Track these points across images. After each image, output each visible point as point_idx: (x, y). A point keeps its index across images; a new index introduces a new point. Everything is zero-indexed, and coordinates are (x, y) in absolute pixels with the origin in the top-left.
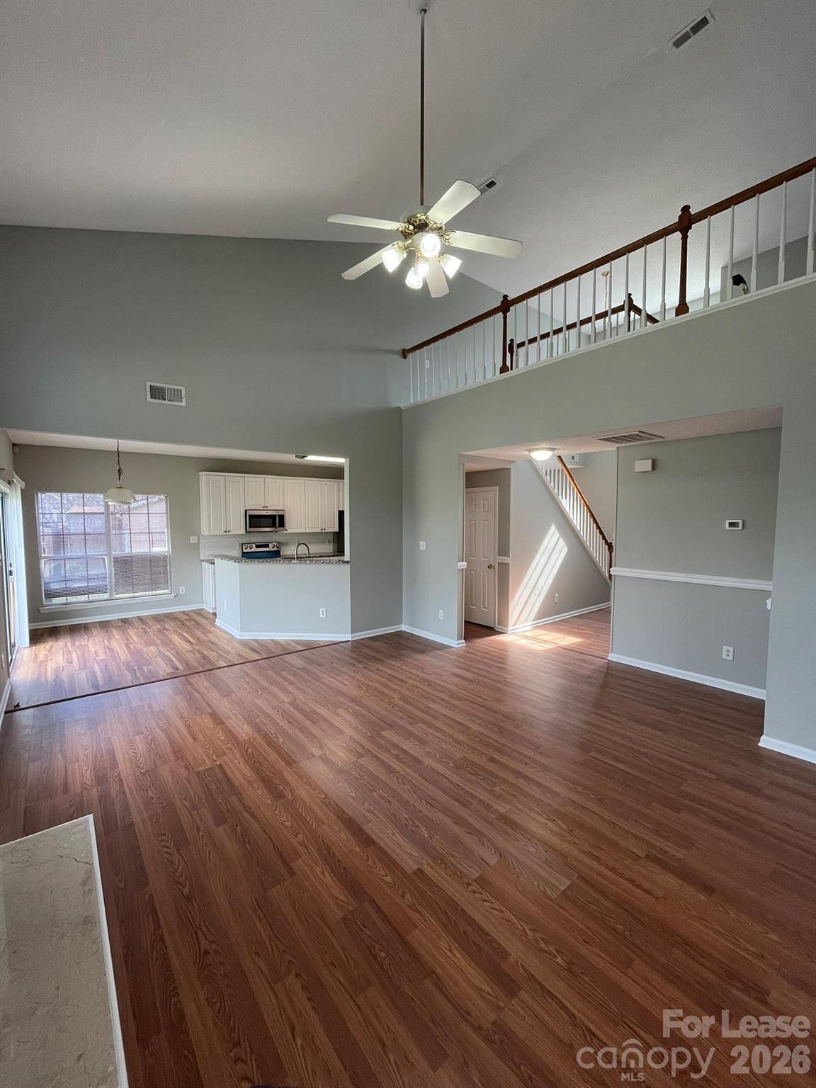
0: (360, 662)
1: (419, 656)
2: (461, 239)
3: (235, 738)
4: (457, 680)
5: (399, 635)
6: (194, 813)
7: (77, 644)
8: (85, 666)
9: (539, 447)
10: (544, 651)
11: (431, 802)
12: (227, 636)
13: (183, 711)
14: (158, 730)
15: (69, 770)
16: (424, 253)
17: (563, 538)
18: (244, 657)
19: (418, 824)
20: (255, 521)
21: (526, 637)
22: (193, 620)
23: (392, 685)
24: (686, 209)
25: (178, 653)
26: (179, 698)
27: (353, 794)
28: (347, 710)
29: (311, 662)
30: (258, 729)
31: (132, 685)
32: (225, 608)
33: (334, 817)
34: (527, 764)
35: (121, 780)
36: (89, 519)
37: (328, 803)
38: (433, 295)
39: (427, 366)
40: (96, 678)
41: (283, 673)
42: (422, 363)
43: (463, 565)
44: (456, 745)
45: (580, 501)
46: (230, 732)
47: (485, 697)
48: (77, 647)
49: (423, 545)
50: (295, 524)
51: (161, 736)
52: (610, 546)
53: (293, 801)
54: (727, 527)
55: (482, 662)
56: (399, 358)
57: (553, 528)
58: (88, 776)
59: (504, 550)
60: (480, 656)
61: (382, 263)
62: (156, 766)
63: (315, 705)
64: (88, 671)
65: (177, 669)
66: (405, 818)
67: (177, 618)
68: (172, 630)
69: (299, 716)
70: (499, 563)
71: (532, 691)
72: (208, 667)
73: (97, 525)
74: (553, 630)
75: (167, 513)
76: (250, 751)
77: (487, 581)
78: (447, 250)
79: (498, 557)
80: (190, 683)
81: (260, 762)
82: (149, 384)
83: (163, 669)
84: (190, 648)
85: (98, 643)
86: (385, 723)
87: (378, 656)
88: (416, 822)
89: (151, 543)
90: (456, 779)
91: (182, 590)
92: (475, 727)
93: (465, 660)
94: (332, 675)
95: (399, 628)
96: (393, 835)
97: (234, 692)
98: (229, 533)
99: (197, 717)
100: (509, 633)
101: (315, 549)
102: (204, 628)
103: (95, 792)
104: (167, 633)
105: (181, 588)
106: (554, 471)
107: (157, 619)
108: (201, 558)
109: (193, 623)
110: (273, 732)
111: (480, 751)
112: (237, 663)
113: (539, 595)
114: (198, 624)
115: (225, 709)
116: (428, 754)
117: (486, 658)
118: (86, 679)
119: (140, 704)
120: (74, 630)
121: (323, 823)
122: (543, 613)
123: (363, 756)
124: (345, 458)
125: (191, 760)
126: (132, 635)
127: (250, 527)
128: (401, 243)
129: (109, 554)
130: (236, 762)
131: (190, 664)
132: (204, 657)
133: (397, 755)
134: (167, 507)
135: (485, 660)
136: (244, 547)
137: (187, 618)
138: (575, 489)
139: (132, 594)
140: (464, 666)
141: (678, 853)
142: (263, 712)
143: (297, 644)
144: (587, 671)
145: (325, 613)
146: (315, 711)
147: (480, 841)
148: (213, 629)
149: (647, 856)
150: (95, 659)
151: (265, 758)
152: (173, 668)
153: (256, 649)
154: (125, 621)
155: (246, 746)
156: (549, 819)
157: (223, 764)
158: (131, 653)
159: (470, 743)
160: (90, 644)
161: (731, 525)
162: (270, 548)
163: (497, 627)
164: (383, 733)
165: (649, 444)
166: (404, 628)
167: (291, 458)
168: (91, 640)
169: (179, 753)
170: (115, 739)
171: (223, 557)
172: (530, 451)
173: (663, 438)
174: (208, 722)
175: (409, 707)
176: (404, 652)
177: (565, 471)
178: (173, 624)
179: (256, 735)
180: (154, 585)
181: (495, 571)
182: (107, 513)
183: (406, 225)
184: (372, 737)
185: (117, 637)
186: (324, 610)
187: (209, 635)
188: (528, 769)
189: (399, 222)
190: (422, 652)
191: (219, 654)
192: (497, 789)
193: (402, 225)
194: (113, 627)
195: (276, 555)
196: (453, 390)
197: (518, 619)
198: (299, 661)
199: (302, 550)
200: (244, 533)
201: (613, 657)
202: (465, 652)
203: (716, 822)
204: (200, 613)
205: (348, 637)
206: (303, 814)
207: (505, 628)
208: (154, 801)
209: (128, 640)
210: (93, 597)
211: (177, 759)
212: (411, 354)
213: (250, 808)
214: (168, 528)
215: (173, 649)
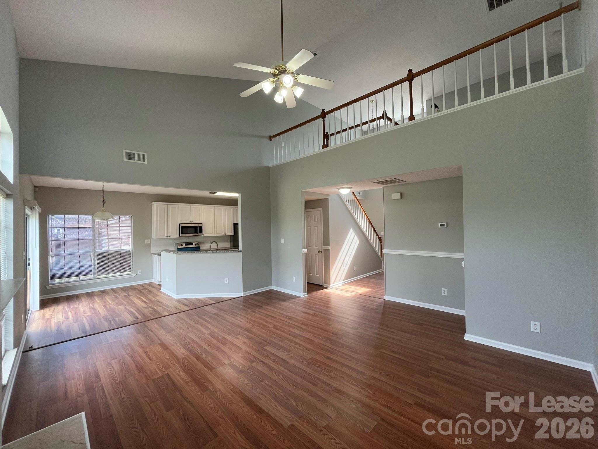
0: (249, 308)
1: (283, 303)
2: (303, 79)
3: (176, 357)
4: (305, 315)
5: (270, 292)
6: (152, 405)
7: (72, 307)
8: (77, 320)
9: (343, 187)
10: (350, 297)
11: (296, 385)
12: (168, 298)
13: (142, 343)
14: (126, 356)
15: (68, 385)
16: (285, 85)
17: (356, 235)
18: (179, 309)
19: (289, 398)
20: (184, 230)
21: (340, 290)
22: (147, 289)
23: (268, 320)
24: (410, 71)
25: (138, 309)
26: (139, 336)
27: (250, 384)
28: (243, 336)
29: (220, 309)
30: (190, 350)
31: (108, 329)
32: (167, 281)
33: (239, 399)
34: (347, 359)
35: (103, 388)
36: (81, 230)
37: (235, 391)
38: (288, 107)
39: (283, 145)
40: (85, 327)
41: (203, 317)
42: (280, 144)
43: (305, 251)
44: (307, 351)
45: (364, 216)
46: (173, 353)
47: (321, 323)
48: (71, 308)
49: (283, 241)
50: (208, 232)
51: (128, 359)
52: (381, 240)
53: (214, 391)
54: (439, 227)
55: (318, 304)
56: (267, 140)
57: (351, 230)
58: (81, 388)
59: (326, 242)
60: (316, 301)
61: (262, 89)
62: (126, 378)
63: (224, 334)
64: (79, 323)
65: (138, 318)
66: (282, 395)
67: (137, 289)
68: (134, 296)
69: (215, 341)
70: (324, 249)
71: (346, 318)
72: (157, 316)
73: (86, 234)
74: (353, 285)
75: (131, 226)
76: (186, 364)
77: (318, 259)
78: (297, 84)
79: (323, 246)
80: (146, 326)
81: (192, 370)
82: (125, 151)
83: (129, 319)
84: (145, 306)
85: (85, 305)
86: (265, 341)
87: (259, 304)
88: (288, 397)
89: (121, 245)
90: (309, 370)
91: (140, 272)
92: (316, 340)
93: (307, 304)
94: (232, 316)
95: (270, 288)
96: (276, 406)
97: (174, 330)
98: (169, 237)
99: (152, 346)
100: (331, 288)
101: (221, 245)
102: (153, 293)
103: (86, 398)
104: (130, 297)
105: (139, 271)
106: (351, 200)
107: (124, 289)
108: (152, 253)
109: (147, 291)
110: (199, 352)
111: (321, 354)
112: (175, 313)
113: (346, 266)
114: (150, 291)
115: (169, 340)
116: (292, 357)
117: (320, 302)
118: (78, 328)
119: (114, 341)
120: (69, 299)
121: (233, 403)
122: (348, 277)
123: (254, 362)
124: (239, 193)
125: (149, 373)
126: (108, 300)
127: (182, 233)
128: (272, 80)
129: (94, 251)
130: (178, 371)
131: (146, 315)
132: (155, 310)
133: (274, 359)
134: (131, 223)
135: (319, 303)
136: (178, 245)
137: (143, 288)
138: (362, 209)
139: (108, 275)
140: (308, 307)
141: (431, 400)
142: (193, 341)
143: (210, 300)
144: (374, 306)
145: (227, 281)
146: (224, 337)
147: (325, 405)
148: (159, 294)
149: (415, 404)
150: (84, 315)
151: (195, 368)
152: (135, 318)
153: (187, 304)
154: (103, 292)
155: (183, 361)
156: (362, 388)
157: (169, 373)
158: (108, 311)
159: (315, 350)
160: (80, 306)
161: (441, 225)
162: (194, 246)
163: (325, 285)
164: (265, 347)
165: (398, 185)
166: (273, 288)
167: (206, 194)
168: (81, 304)
169: (140, 368)
170: (98, 363)
171: (166, 251)
172: (339, 189)
173: (406, 182)
174: (159, 349)
175: (279, 332)
176: (273, 301)
177: (356, 200)
178: (134, 292)
179: (189, 354)
180: (122, 270)
181: (322, 254)
182: (94, 228)
183: (275, 70)
184: (259, 350)
185: (98, 302)
186: (227, 279)
187: (158, 298)
188: (348, 361)
189: (271, 68)
190: (284, 300)
191: (163, 308)
192: (332, 374)
193: (273, 70)
194: (95, 295)
195: (197, 249)
196: (297, 157)
197: (335, 280)
198: (213, 310)
199: (214, 246)
200: (178, 237)
201: (386, 298)
202: (308, 299)
203: (448, 382)
204: (151, 285)
205: (241, 294)
206: (221, 399)
207: (329, 285)
208: (125, 400)
209: (105, 303)
210: (82, 278)
211: (140, 372)
212: (274, 138)
213: (188, 399)
214: (132, 236)
215: (135, 307)
